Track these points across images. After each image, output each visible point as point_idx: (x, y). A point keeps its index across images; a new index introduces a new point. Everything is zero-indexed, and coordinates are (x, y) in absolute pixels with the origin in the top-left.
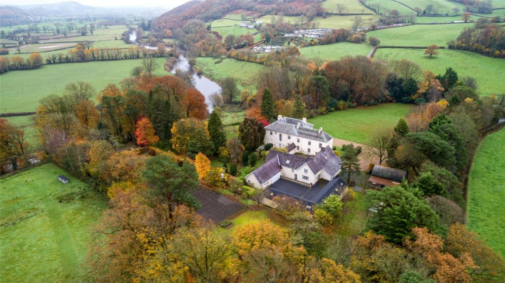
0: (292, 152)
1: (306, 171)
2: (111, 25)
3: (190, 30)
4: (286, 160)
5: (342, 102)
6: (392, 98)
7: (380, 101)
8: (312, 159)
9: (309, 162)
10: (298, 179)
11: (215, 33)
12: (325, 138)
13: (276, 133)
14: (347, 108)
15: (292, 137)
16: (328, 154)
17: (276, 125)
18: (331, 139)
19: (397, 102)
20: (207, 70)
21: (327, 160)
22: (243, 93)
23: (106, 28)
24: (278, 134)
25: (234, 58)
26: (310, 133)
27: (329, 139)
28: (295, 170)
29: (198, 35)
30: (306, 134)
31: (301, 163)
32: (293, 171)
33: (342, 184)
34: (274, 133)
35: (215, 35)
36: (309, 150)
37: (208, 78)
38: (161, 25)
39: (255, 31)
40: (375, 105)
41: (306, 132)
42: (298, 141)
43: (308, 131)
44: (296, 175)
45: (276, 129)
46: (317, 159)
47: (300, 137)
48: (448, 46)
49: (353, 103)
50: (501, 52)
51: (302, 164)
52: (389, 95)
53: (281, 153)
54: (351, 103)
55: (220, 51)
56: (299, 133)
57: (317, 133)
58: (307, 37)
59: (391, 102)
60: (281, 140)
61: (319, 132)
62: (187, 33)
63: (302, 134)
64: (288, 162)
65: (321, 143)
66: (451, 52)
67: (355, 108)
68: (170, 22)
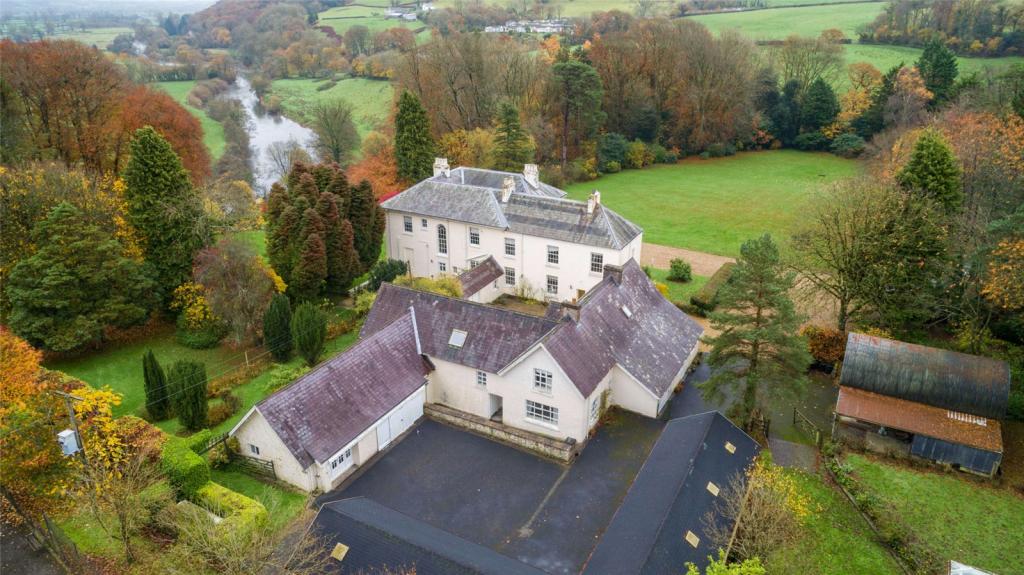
0: (486, 295)
1: (541, 380)
2: (97, 27)
3: (270, 23)
4: (450, 330)
5: (639, 146)
6: (772, 137)
7: (741, 145)
8: (568, 319)
9: (553, 336)
10: (507, 418)
11: (325, 29)
12: (612, 232)
13: (425, 224)
14: (654, 162)
15: (485, 235)
16: (635, 295)
17: (426, 192)
18: (635, 235)
19: (785, 147)
20: (293, 103)
21: (634, 322)
22: (367, 141)
23: (84, 32)
24: (433, 225)
25: (363, 76)
26: (555, 215)
27: (628, 236)
28: (490, 377)
29: (286, 34)
30: (536, 221)
31: (516, 340)
32: (482, 380)
33: (730, 447)
34: (416, 223)
35: (325, 34)
36: (552, 283)
37: (294, 120)
38: (208, 20)
39: (419, 25)
40: (728, 154)
41: (539, 214)
42: (510, 249)
43: (546, 207)
44: (497, 400)
45: (422, 209)
46: (592, 320)
47: (516, 231)
48: (858, 37)
49: (669, 148)
50: (986, 45)
51: (524, 348)
52: (762, 129)
53: (428, 297)
54: (663, 149)
55: (331, 62)
56: (511, 217)
57: (581, 212)
58: (535, 32)
59: (767, 147)
60: (443, 248)
61: (590, 210)
62: (262, 31)
63: (525, 220)
64: (458, 338)
65: (598, 251)
66: (869, 48)
67: (676, 163)
68: (229, 14)
